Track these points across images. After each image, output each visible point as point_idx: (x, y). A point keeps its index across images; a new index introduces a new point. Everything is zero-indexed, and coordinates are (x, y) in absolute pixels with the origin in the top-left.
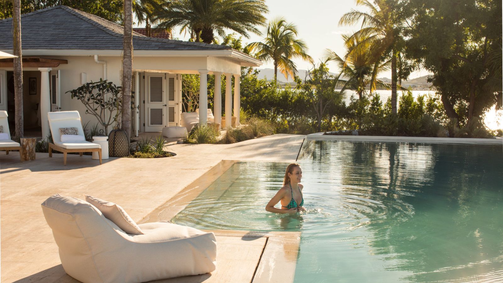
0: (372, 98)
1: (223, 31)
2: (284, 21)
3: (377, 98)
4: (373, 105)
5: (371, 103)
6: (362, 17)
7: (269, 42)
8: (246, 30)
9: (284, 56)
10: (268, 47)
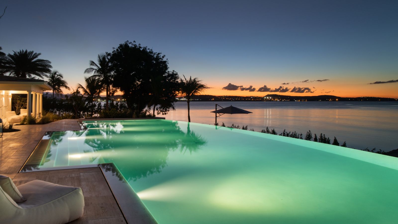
0: (98, 104)
1: (31, 76)
2: (57, 72)
3: (100, 104)
4: (98, 107)
5: (97, 106)
6: (94, 71)
7: (50, 81)
8: (42, 75)
9: (57, 87)
10: (50, 83)
